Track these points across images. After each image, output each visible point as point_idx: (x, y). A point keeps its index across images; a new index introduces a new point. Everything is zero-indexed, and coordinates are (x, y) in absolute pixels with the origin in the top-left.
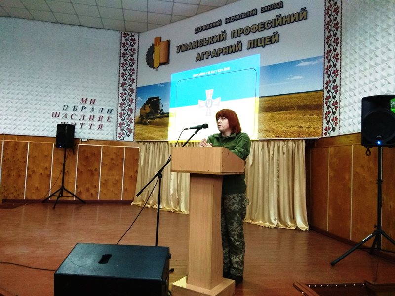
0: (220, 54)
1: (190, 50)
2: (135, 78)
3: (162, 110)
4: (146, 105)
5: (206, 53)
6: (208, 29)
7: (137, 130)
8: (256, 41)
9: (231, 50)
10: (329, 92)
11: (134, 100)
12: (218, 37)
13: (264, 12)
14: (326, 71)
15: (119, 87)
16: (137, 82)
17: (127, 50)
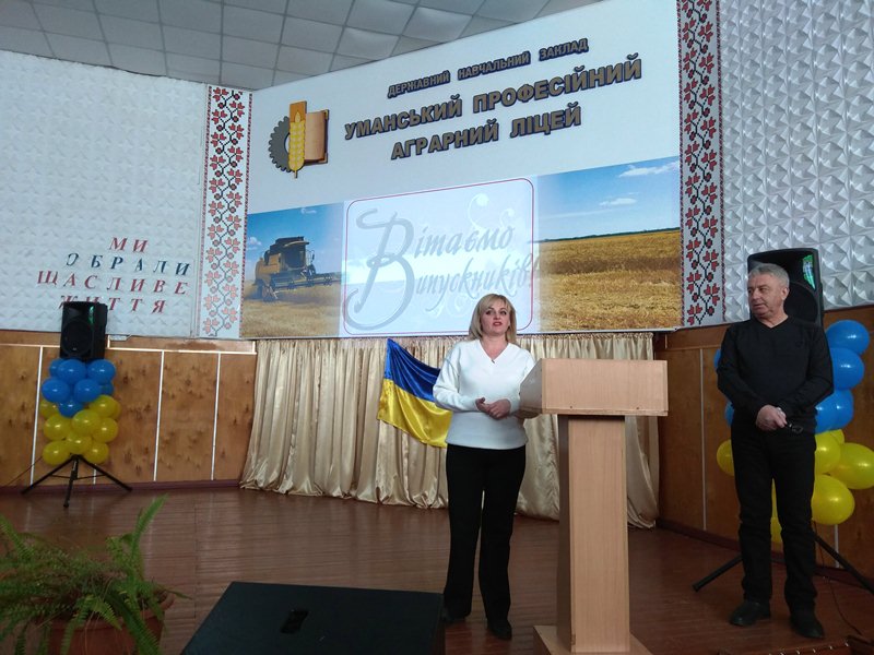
0: (449, 144)
1: (378, 133)
3: (312, 267)
4: (271, 254)
5: (415, 142)
6: (420, 88)
7: (249, 314)
8: (529, 121)
9: (473, 138)
10: (694, 232)
11: (240, 243)
12: (443, 109)
13: (546, 58)
14: (685, 188)
15: (204, 213)
16: (247, 202)
17: (223, 128)
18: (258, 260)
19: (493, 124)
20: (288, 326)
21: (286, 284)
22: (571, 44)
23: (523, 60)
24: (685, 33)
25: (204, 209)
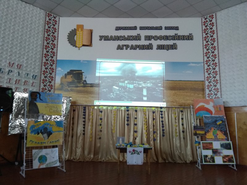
0: (137, 48)
1: (111, 40)
2: (55, 52)
3: (85, 81)
4: (67, 75)
5: (125, 45)
6: (127, 29)
8: (162, 46)
9: (145, 48)
10: (209, 82)
11: (54, 69)
12: (135, 37)
13: (167, 29)
14: (206, 71)
15: (42, 57)
16: (57, 55)
17: (50, 27)
18: (62, 76)
19: (151, 44)
21: (74, 86)
22: (174, 27)
23: (160, 28)
24: (204, 31)
25: (43, 56)
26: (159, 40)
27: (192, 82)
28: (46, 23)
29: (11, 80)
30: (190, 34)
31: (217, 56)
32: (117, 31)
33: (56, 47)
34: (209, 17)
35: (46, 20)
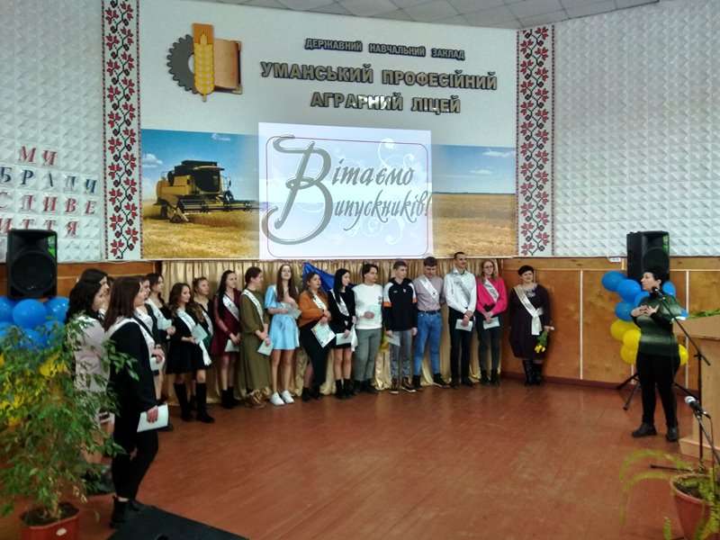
0: (363, 104)
1: (296, 79)
2: (135, 106)
3: (228, 193)
4: (175, 175)
5: (334, 95)
6: (336, 49)
7: (150, 234)
8: (426, 101)
10: (528, 199)
11: (134, 159)
12: (358, 73)
13: (437, 57)
14: (520, 170)
15: (104, 124)
16: (139, 116)
17: (116, 30)
18: (160, 179)
19: (398, 96)
20: (203, 247)
21: (198, 207)
22: (454, 52)
23: (419, 52)
24: (523, 67)
25: (104, 120)
26: (416, 84)
27: (492, 197)
28: (106, 15)
29: (32, 201)
30: (489, 73)
31: (549, 136)
32: (309, 51)
33: (136, 92)
34: (537, 32)
35: (103, 8)
